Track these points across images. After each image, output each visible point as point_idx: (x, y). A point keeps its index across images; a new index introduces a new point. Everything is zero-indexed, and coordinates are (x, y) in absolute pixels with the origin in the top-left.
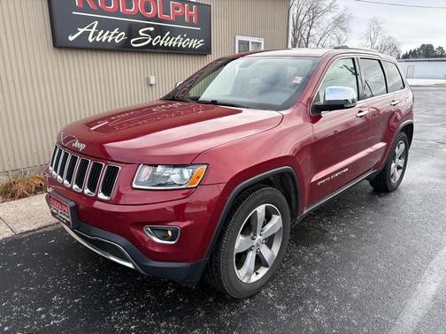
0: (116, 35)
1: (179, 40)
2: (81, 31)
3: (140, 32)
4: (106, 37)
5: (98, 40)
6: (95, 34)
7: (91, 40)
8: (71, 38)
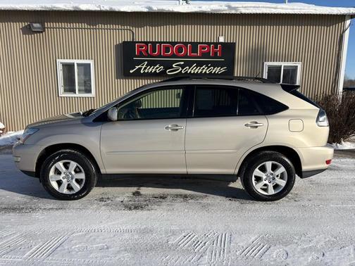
0: (157, 68)
1: (203, 69)
2: (137, 67)
3: (174, 66)
4: (151, 70)
5: (146, 71)
6: (145, 68)
7: (142, 72)
8: (131, 72)
